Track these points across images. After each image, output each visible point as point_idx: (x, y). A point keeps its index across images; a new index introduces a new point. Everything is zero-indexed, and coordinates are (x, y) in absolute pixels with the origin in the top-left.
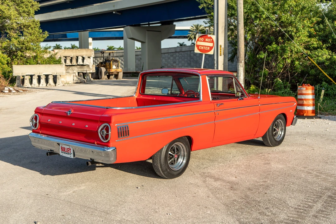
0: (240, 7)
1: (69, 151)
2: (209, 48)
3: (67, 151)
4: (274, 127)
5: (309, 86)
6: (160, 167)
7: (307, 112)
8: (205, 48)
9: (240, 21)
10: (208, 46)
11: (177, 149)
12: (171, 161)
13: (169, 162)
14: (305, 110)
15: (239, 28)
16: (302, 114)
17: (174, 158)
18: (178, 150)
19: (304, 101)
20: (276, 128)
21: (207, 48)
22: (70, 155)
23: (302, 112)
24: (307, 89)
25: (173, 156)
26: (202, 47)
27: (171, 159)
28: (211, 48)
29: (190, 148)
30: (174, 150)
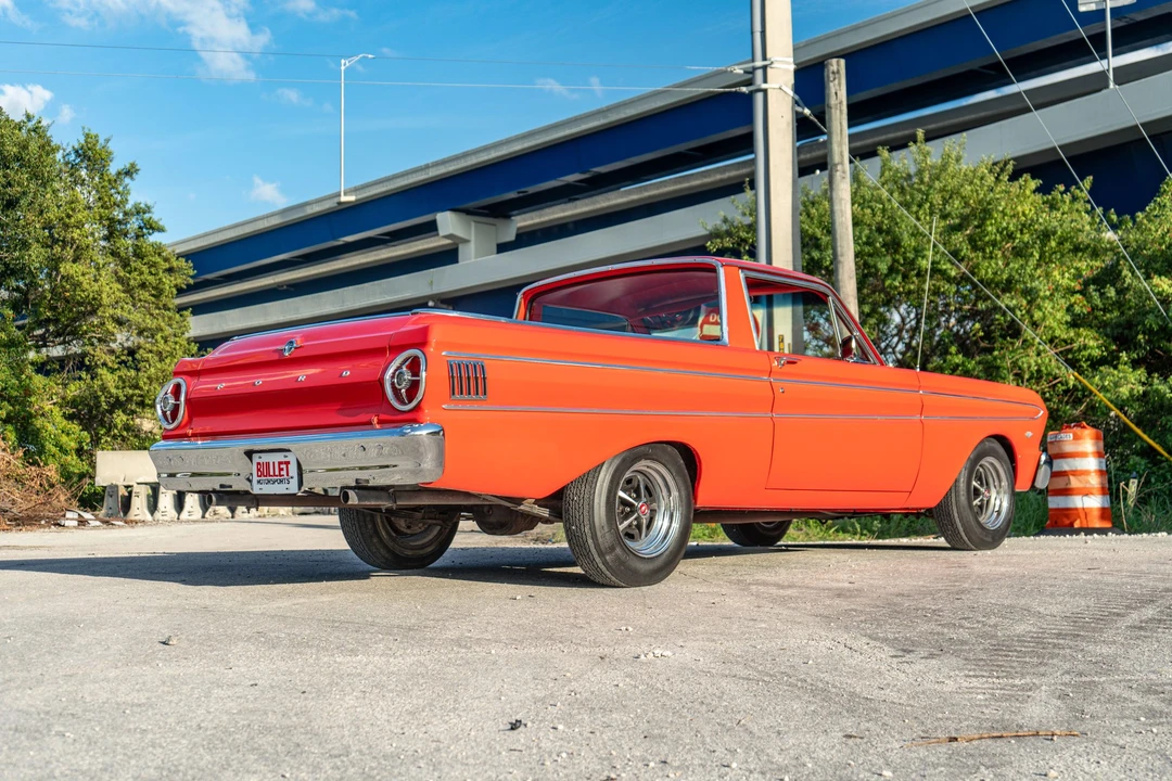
0: (841, 211)
1: (284, 473)
3: (277, 473)
4: (974, 483)
5: (1084, 427)
6: (589, 535)
7: (1083, 516)
9: (843, 255)
11: (647, 488)
12: (626, 523)
13: (621, 527)
14: (1076, 509)
15: (840, 277)
16: (1067, 522)
17: (636, 515)
18: (650, 495)
19: (1072, 478)
20: (982, 485)
22: (287, 486)
23: (1067, 516)
24: (1076, 438)
25: (633, 509)
27: (627, 516)
29: (691, 489)
30: (637, 491)
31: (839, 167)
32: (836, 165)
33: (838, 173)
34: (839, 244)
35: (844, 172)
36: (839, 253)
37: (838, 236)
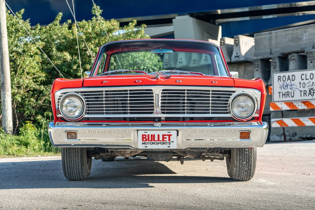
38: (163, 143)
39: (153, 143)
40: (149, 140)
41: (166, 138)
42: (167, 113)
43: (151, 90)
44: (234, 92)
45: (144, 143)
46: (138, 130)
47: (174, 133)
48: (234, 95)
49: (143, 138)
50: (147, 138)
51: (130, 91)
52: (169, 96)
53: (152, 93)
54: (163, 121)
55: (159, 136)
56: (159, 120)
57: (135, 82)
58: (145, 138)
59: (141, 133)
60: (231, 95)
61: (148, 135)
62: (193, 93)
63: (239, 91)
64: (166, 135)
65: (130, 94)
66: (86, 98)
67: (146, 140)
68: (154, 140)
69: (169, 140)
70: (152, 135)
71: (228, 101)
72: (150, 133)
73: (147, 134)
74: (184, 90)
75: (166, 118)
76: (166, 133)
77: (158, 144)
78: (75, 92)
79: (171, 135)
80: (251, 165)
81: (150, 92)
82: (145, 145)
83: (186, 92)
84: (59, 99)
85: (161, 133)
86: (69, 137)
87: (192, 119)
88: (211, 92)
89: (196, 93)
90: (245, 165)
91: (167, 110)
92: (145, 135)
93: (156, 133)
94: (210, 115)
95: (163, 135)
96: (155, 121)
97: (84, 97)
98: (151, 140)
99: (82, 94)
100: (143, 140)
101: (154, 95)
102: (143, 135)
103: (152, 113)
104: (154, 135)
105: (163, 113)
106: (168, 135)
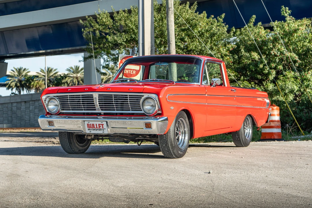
0: (171, 25)
2: (134, 72)
8: (130, 71)
9: (171, 41)
10: (133, 70)
15: (171, 49)
21: (133, 71)
26: (127, 70)
28: (137, 72)
31: (171, 9)
32: (169, 8)
33: (170, 11)
34: (170, 37)
35: (172, 11)
36: (170, 40)
37: (170, 34)
38: (100, 130)
39: (94, 130)
40: (91, 128)
41: (101, 126)
42: (105, 110)
43: (92, 95)
44: (143, 96)
45: (89, 130)
46: (84, 121)
47: (105, 123)
48: (143, 98)
49: (88, 126)
50: (90, 126)
51: (82, 95)
52: (104, 99)
53: (93, 97)
54: (103, 115)
55: (96, 124)
56: (100, 114)
57: (84, 90)
58: (89, 126)
59: (86, 123)
60: (141, 98)
61: (91, 124)
62: (120, 97)
63: (146, 95)
64: (100, 124)
65: (82, 97)
66: (60, 100)
67: (90, 128)
68: (94, 128)
69: (103, 128)
70: (92, 124)
71: (139, 102)
72: (91, 123)
73: (89, 123)
74: (112, 95)
75: (104, 113)
76: (100, 123)
77: (97, 130)
78: (53, 96)
79: (103, 124)
80: (169, 147)
81: (91, 96)
82: (90, 131)
83: (113, 96)
84: (45, 101)
85: (98, 123)
86: (50, 124)
87: (122, 114)
88: (128, 96)
89: (121, 97)
90: (165, 147)
91: (105, 108)
92: (89, 124)
93: (95, 123)
94: (131, 112)
95: (99, 125)
96: (97, 115)
97: (59, 99)
98: (93, 128)
99: (57, 97)
100: (88, 128)
101: (94, 98)
102: (88, 124)
103: (95, 110)
104: (94, 124)
105: (102, 110)
106: (101, 124)
